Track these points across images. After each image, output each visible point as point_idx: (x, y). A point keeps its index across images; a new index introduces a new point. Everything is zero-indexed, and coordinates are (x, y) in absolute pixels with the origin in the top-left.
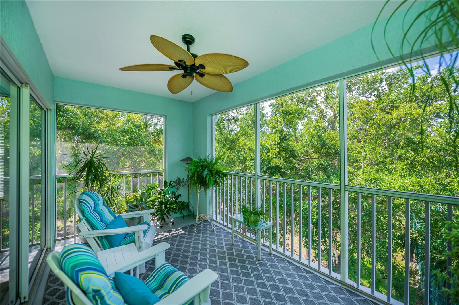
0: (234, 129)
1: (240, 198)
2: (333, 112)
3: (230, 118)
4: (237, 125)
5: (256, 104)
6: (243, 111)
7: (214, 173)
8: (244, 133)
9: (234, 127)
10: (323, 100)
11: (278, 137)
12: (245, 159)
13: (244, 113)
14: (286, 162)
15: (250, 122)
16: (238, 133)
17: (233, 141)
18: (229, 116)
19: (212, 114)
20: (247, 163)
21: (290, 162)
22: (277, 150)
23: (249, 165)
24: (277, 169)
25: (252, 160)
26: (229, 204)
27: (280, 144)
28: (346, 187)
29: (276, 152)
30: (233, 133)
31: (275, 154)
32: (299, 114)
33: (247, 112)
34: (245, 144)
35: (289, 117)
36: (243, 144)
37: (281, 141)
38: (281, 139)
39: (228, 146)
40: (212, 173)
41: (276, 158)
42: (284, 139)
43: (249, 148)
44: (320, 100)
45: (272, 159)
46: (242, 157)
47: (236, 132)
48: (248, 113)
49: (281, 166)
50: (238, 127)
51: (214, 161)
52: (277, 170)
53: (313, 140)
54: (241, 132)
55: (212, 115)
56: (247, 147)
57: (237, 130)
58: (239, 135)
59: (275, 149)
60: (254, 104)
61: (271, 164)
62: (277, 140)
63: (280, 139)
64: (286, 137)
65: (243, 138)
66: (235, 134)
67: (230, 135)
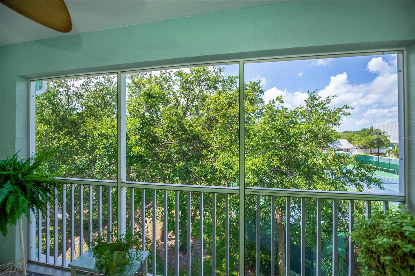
0: (77, 107)
1: (89, 218)
2: (186, 101)
3: (71, 93)
4: (81, 103)
5: (119, 73)
6: (90, 87)
7: (29, 187)
8: (92, 113)
9: (77, 105)
10: (179, 90)
11: (139, 121)
12: (94, 147)
13: (92, 90)
14: (147, 148)
15: (100, 101)
16: (83, 113)
17: (74, 123)
18: (69, 91)
19: (30, 79)
20: (98, 152)
21: (152, 149)
22: (139, 137)
23: (100, 154)
24: (138, 157)
25: (105, 148)
26: (67, 219)
27: (140, 129)
28: (246, 190)
29: (137, 139)
30: (75, 112)
31: (136, 141)
32: (162, 98)
33: (95, 88)
34: (95, 128)
35: (151, 100)
36: (91, 128)
37: (142, 126)
38: (143, 124)
39: (66, 130)
40: (24, 189)
41: (136, 145)
42: (146, 124)
43: (101, 133)
44: (176, 89)
45: (132, 147)
46: (88, 145)
47: (79, 112)
48: (98, 90)
49: (143, 154)
50: (82, 105)
51: (32, 162)
52: (139, 159)
53: (174, 126)
54: (88, 112)
55: (28, 79)
56: (98, 132)
57: (81, 109)
58: (84, 115)
59: (136, 135)
60: (117, 72)
61: (131, 153)
62: (138, 125)
63: (141, 124)
64: (148, 122)
65: (92, 120)
66: (78, 114)
67: (71, 115)
